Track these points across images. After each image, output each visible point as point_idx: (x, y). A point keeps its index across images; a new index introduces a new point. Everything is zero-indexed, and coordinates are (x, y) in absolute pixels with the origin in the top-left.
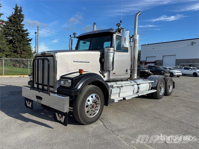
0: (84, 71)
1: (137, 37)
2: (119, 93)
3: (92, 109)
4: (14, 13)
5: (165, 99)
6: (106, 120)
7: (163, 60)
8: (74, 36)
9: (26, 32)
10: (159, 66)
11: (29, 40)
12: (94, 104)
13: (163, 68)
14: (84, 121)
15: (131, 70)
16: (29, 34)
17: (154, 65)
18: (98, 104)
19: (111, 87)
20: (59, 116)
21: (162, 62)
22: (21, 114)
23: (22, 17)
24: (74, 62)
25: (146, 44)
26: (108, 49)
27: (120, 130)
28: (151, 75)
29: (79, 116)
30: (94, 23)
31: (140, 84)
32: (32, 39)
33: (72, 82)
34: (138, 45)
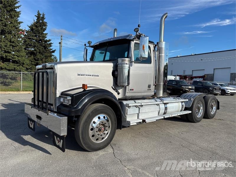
0: (88, 86)
1: (163, 45)
2: (138, 114)
3: (99, 133)
4: (36, 21)
5: (204, 123)
6: (118, 147)
7: (213, 74)
8: (88, 45)
9: (50, 42)
10: (206, 82)
11: (53, 51)
12: (102, 126)
13: (213, 84)
14: (89, 147)
15: (155, 86)
16: (52, 45)
17: (203, 80)
18: (108, 127)
19: (126, 106)
20: (58, 139)
21: (213, 76)
22: (22, 136)
23: (45, 25)
24: (78, 75)
25: (193, 54)
26: (122, 60)
27: (131, 159)
28: (187, 93)
29: (82, 141)
30: (115, 30)
31: (168, 103)
32: (55, 50)
33: (72, 100)
34: (164, 55)
